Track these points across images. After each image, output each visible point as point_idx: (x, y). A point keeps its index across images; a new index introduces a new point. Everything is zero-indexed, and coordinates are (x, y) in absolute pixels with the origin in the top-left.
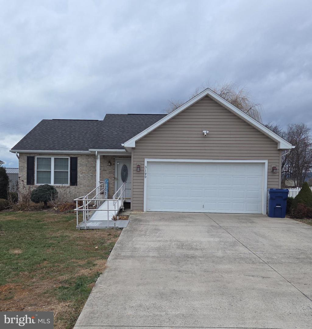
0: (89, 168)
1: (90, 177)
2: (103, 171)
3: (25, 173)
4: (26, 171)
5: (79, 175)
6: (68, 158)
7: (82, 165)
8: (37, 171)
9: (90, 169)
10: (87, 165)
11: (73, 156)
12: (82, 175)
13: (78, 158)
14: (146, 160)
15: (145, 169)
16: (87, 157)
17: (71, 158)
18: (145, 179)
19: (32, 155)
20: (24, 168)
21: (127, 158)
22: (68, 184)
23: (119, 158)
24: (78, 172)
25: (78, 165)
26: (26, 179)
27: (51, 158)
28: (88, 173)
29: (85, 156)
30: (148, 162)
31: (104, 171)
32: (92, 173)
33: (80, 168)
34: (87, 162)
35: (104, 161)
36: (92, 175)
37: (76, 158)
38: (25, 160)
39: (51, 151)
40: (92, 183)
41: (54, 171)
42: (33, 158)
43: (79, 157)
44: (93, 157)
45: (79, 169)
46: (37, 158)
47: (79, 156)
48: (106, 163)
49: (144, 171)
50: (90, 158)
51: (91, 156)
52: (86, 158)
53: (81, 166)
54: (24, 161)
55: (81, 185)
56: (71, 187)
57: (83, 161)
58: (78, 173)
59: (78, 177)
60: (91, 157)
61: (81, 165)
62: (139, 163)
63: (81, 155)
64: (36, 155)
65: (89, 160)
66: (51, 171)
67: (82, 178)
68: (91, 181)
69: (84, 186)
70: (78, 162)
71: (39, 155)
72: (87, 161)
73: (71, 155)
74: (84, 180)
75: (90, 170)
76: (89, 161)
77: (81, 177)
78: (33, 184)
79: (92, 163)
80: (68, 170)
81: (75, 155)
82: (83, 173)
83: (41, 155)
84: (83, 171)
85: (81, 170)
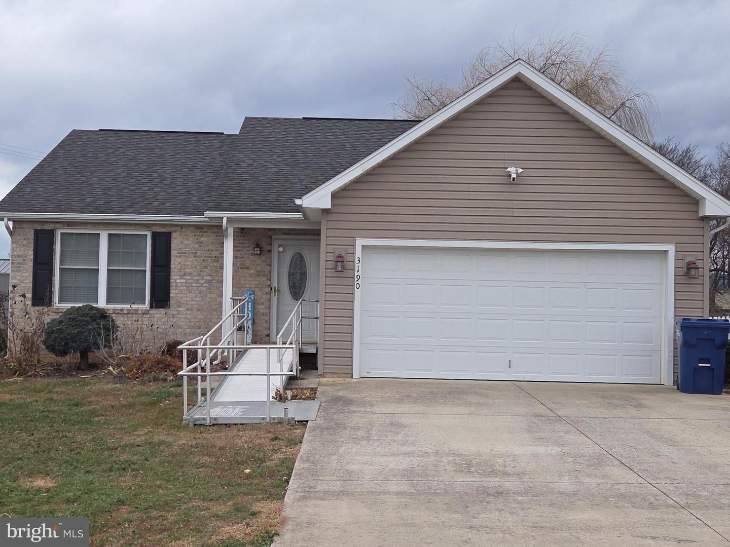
0: (204, 260)
1: (204, 285)
2: (241, 270)
3: (27, 274)
4: (31, 270)
5: (176, 279)
6: (147, 235)
7: (183, 253)
8: (60, 269)
9: (204, 264)
10: (196, 253)
11: (159, 230)
12: (182, 281)
13: (174, 235)
14: (360, 243)
15: (357, 265)
16: (198, 232)
17: (155, 236)
18: (357, 292)
19: (48, 227)
20: (23, 260)
21: (305, 234)
22: (144, 303)
23: (285, 234)
24: (172, 270)
25: (174, 253)
26: (31, 291)
27: (99, 234)
28: (199, 275)
29: (193, 229)
30: (364, 247)
31: (241, 268)
32: (210, 275)
33: (179, 260)
34: (196, 246)
35: (243, 243)
36: (210, 281)
37: (168, 236)
38: (28, 239)
39: (101, 216)
40: (209, 303)
41: (108, 270)
42: (52, 233)
43: (176, 231)
44: (214, 233)
45: (175, 264)
46: (62, 234)
47: (176, 228)
48: (249, 247)
49: (353, 270)
50: (205, 234)
51: (208, 229)
52: (195, 235)
53: (180, 257)
54: (24, 242)
55: (179, 306)
56: (153, 312)
57: (186, 242)
58: (172, 273)
59: (173, 284)
60: (206, 232)
61: (181, 253)
62: (340, 251)
63: (182, 226)
64: (57, 226)
65: (202, 239)
66: (98, 269)
67: (182, 288)
68: (209, 295)
69: (187, 309)
70: (173, 246)
71: (68, 226)
72: (198, 243)
73: (155, 228)
74: (190, 292)
75: (206, 268)
76: (202, 243)
77: (179, 284)
78: (50, 303)
79: (211, 247)
80: (145, 266)
81: (164, 227)
82: (185, 274)
83: (74, 226)
84: (187, 270)
85: (181, 267)
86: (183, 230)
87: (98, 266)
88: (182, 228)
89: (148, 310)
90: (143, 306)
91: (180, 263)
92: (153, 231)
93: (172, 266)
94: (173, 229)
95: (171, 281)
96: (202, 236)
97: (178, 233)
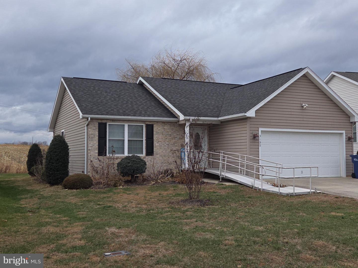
0: (166, 136)
1: (166, 146)
2: (179, 140)
3: (96, 142)
4: (97, 140)
5: (156, 144)
6: (143, 125)
7: (158, 133)
8: (109, 139)
9: (166, 137)
10: (163, 133)
11: (149, 123)
12: (158, 144)
13: (154, 125)
14: (260, 129)
15: (260, 138)
16: (163, 124)
17: (147, 126)
19: (104, 122)
20: (94, 136)
21: (202, 126)
22: (142, 154)
24: (154, 140)
25: (154, 133)
26: (97, 149)
27: (124, 125)
28: (164, 142)
29: (161, 123)
30: (262, 131)
31: (180, 139)
32: (168, 142)
34: (163, 130)
35: (180, 129)
36: (168, 144)
37: (152, 126)
38: (96, 127)
39: (129, 117)
40: (168, 153)
41: (128, 140)
42: (105, 124)
43: (155, 124)
44: (169, 125)
45: (155, 137)
46: (109, 124)
47: (155, 123)
48: (182, 130)
50: (166, 125)
51: (167, 123)
52: (162, 126)
53: (157, 134)
54: (94, 128)
55: (157, 155)
56: (147, 157)
57: (159, 129)
58: (154, 141)
59: (154, 146)
60: (166, 124)
61: (157, 133)
62: (255, 133)
63: (157, 122)
64: (108, 121)
65: (165, 127)
66: (124, 140)
67: (158, 147)
68: (168, 150)
69: (160, 156)
70: (154, 130)
71: (112, 121)
72: (163, 129)
73: (147, 122)
74: (161, 149)
75: (167, 139)
76: (165, 129)
77: (157, 146)
78: (106, 155)
79: (168, 131)
80: (143, 138)
81: (150, 122)
82: (159, 142)
83: (115, 121)
84: (160, 140)
85: (157, 139)
86: (158, 123)
87: (124, 138)
88: (157, 123)
89: (145, 157)
90: (143, 155)
91: (157, 137)
92: (146, 124)
93: (154, 138)
94: (154, 123)
95: (154, 144)
96: (165, 126)
97: (156, 125)
